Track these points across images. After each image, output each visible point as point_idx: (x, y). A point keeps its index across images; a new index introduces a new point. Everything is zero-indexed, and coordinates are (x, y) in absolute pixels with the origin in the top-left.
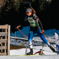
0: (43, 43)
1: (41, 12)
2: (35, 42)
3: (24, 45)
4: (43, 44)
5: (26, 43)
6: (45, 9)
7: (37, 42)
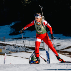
0: (27, 48)
1: (25, 5)
2: (16, 47)
3: (1, 51)
4: (27, 50)
5: (4, 49)
6: (31, 2)
7: (19, 47)
